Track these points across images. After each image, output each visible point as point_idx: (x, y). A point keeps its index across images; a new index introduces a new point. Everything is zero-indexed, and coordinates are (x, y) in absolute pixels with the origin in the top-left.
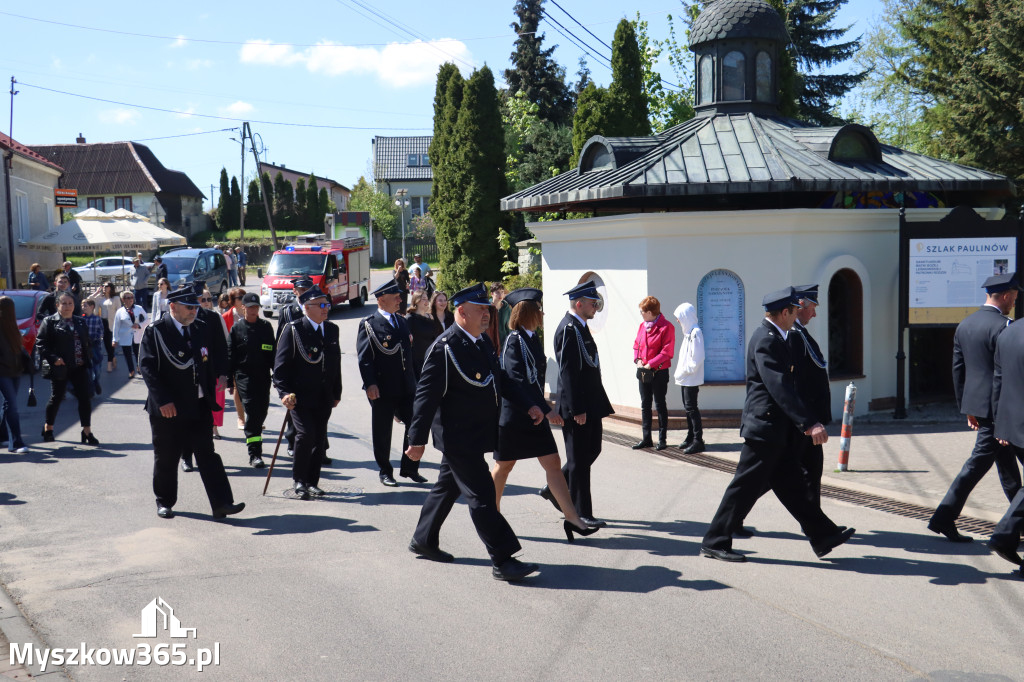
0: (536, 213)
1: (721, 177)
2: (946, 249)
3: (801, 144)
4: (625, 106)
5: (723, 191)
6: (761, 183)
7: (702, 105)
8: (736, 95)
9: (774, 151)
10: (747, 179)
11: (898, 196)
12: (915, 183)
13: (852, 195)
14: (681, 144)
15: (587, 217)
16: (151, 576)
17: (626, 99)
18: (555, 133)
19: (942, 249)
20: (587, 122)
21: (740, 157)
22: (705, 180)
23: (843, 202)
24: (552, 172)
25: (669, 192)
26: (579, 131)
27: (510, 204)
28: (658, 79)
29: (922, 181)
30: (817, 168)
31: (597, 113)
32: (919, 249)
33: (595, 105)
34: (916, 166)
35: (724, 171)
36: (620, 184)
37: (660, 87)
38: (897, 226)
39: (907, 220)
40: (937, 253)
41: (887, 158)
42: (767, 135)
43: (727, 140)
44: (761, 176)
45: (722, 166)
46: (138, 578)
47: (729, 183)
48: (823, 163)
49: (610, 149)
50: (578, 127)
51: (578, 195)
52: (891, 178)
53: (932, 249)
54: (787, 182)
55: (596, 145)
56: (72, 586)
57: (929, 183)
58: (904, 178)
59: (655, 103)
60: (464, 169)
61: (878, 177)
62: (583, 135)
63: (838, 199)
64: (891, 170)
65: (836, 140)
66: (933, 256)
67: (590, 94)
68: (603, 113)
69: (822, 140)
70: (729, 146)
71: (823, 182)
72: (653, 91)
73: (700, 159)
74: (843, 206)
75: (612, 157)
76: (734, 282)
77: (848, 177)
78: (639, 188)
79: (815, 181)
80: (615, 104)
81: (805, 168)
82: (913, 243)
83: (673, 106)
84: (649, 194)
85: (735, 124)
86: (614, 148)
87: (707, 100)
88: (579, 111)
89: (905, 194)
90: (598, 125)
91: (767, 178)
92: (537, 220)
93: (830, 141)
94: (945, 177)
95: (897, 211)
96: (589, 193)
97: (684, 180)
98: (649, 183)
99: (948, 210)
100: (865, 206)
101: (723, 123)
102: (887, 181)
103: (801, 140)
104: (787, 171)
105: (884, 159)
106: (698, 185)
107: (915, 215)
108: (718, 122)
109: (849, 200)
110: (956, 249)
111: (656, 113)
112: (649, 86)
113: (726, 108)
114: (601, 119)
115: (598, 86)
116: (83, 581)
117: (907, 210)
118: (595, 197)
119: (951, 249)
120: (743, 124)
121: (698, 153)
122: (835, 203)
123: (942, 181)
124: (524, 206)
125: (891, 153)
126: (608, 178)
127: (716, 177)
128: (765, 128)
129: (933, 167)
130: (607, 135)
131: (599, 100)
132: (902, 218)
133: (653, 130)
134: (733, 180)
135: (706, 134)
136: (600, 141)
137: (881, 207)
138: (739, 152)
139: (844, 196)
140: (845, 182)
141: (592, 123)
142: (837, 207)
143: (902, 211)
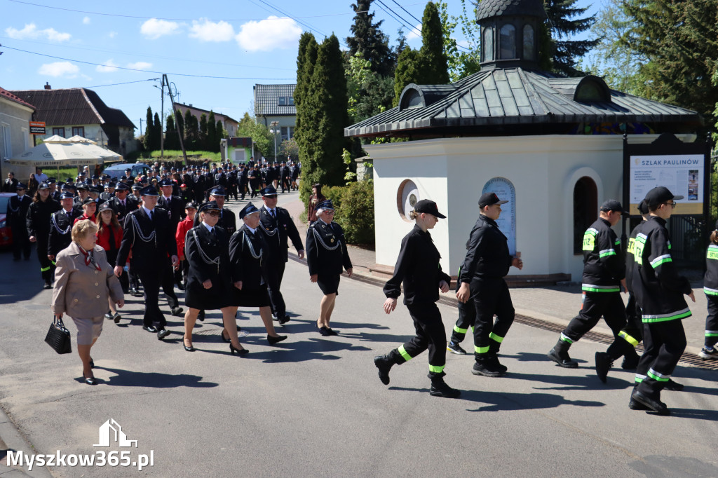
0: (369, 138)
1: (499, 113)
2: (655, 163)
3: (555, 90)
4: (431, 63)
5: (500, 122)
6: (526, 117)
7: (485, 62)
8: (510, 55)
9: (536, 95)
10: (517, 114)
11: (622, 126)
12: (634, 116)
13: (589, 125)
14: (471, 89)
15: (405, 141)
16: (101, 393)
17: (432, 58)
18: (382, 82)
19: (653, 163)
20: (405, 74)
21: (512, 99)
22: (487, 115)
23: (584, 130)
24: (380, 109)
25: (462, 123)
26: (399, 80)
27: (351, 132)
28: (454, 44)
29: (639, 116)
30: (566, 107)
31: (411, 68)
32: (637, 163)
33: (410, 62)
34: (634, 105)
35: (501, 109)
36: (428, 118)
37: (456, 49)
38: (621, 147)
39: (628, 143)
40: (649, 166)
41: (615, 100)
42: (531, 83)
43: (503, 86)
44: (527, 112)
45: (499, 105)
46: (92, 395)
47: (504, 117)
48: (569, 102)
49: (421, 93)
50: (398, 78)
51: (398, 126)
52: (617, 113)
53: (646, 163)
54: (545, 116)
55: (411, 90)
56: (46, 401)
57: (644, 116)
58: (626, 114)
59: (452, 60)
60: (319, 107)
61: (608, 112)
62: (402, 83)
63: (580, 128)
64: (617, 108)
65: (579, 87)
66: (646, 168)
67: (407, 54)
68: (415, 67)
69: (569, 87)
70: (504, 91)
71: (570, 116)
72: (451, 52)
73: (484, 100)
74: (584, 133)
75: (422, 98)
76: (508, 186)
77: (588, 113)
78: (441, 120)
79: (564, 116)
80: (424, 61)
81: (557, 106)
82: (633, 159)
83: (464, 63)
84: (449, 124)
85: (509, 76)
86: (424, 92)
87: (489, 59)
88: (399, 67)
89: (627, 124)
90: (411, 76)
91: (531, 113)
92: (369, 143)
93: (575, 87)
94: (655, 113)
95: (621, 136)
96: (407, 124)
97: (473, 115)
98: (448, 117)
99: (657, 136)
100: (600, 133)
101: (500, 75)
102: (615, 115)
103: (555, 87)
104: (544, 108)
105: (613, 100)
106: (483, 118)
107: (634, 139)
108: (497, 74)
109: (588, 129)
110: (662, 163)
111: (453, 67)
112: (448, 49)
113: (502, 64)
114: (414, 72)
115: (412, 49)
116: (54, 397)
117: (629, 136)
118: (411, 127)
119: (659, 163)
120: (514, 76)
121: (483, 96)
122: (579, 130)
123: (653, 115)
124: (361, 133)
125: (617, 96)
126: (419, 113)
127: (495, 113)
128: (530, 79)
129: (647, 106)
130: (419, 83)
131: (413, 59)
132: (625, 141)
133: (451, 80)
134: (507, 115)
135: (488, 82)
136: (414, 88)
137: (610, 134)
138: (511, 95)
139: (584, 126)
140: (585, 116)
141: (408, 75)
142: (580, 133)
143: (625, 136)
